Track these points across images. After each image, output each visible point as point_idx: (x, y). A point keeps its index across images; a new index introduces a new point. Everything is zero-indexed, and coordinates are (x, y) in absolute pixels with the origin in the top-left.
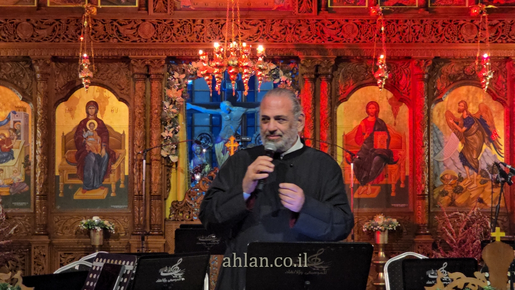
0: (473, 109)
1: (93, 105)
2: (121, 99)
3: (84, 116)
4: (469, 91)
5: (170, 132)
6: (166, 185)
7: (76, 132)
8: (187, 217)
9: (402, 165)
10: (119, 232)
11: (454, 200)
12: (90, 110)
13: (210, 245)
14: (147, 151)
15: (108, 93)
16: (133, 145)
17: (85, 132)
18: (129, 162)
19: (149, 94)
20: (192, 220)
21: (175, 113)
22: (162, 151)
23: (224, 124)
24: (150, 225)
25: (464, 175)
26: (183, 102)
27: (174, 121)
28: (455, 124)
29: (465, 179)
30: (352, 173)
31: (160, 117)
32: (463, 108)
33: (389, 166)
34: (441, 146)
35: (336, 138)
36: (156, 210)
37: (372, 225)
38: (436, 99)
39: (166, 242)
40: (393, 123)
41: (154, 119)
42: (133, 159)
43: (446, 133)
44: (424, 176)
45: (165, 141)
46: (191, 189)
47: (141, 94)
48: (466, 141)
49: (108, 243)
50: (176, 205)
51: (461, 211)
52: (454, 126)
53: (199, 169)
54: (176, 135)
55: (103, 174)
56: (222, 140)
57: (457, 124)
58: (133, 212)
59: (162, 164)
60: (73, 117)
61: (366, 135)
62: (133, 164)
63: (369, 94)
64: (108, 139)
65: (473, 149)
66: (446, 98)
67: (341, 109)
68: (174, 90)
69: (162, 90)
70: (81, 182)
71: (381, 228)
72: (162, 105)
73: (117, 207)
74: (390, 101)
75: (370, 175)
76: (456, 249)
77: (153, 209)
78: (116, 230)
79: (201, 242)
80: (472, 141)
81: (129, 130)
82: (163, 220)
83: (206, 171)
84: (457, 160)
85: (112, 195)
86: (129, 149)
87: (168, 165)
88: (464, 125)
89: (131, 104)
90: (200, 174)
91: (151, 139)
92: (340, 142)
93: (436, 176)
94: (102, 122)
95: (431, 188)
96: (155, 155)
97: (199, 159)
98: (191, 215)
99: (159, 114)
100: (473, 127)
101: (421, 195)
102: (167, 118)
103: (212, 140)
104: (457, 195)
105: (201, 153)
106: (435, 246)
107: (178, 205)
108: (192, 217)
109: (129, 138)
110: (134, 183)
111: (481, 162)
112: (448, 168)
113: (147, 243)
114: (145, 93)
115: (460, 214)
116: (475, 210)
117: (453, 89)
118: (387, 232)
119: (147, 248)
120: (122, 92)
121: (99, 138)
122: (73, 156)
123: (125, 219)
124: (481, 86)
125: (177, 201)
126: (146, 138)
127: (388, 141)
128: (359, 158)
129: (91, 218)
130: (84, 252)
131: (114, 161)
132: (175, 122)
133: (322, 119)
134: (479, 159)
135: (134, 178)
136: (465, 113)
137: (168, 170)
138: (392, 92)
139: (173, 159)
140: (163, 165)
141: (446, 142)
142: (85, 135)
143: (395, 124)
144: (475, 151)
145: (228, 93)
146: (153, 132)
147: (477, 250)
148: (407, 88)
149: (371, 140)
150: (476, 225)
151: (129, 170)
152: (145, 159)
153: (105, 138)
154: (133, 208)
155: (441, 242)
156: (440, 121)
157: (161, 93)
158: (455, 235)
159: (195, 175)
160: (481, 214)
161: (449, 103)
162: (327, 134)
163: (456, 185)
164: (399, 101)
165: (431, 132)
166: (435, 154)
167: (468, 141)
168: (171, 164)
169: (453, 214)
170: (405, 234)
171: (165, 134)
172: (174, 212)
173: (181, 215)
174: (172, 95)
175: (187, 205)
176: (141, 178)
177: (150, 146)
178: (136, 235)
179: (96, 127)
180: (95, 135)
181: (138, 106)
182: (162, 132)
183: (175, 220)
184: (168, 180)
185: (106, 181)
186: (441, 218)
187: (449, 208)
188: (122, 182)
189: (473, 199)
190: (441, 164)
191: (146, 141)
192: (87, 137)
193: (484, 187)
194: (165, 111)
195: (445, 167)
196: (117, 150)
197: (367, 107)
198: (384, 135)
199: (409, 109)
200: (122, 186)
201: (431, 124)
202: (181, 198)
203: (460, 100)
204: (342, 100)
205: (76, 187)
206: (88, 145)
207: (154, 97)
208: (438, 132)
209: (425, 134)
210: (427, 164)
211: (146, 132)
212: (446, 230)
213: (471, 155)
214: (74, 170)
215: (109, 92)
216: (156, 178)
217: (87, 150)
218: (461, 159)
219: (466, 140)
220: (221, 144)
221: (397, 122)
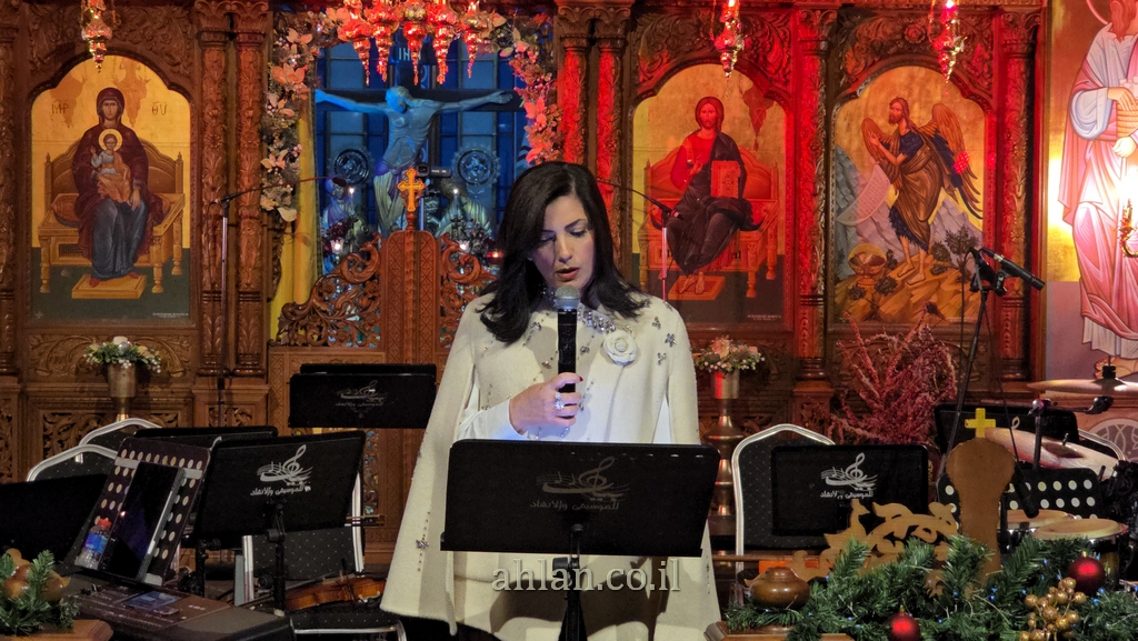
0: (920, 116)
1: (112, 97)
2: (172, 86)
3: (93, 120)
4: (912, 77)
5: (281, 158)
6: (271, 271)
7: (75, 156)
8: (316, 337)
9: (770, 231)
10: (169, 368)
11: (878, 307)
12: (105, 108)
13: (364, 408)
14: (230, 198)
15: (145, 72)
16: (201, 185)
17: (95, 155)
18: (192, 220)
19: (235, 76)
20: (326, 344)
21: (290, 118)
22: (263, 198)
23: (394, 134)
24: (237, 355)
25: (898, 256)
26: (307, 93)
27: (288, 136)
28: (881, 147)
29: (901, 263)
30: (665, 248)
31: (259, 126)
32: (899, 113)
33: (744, 234)
34: (852, 193)
35: (631, 174)
36: (248, 323)
37: (707, 359)
38: (843, 94)
39: (270, 390)
40: (753, 143)
41: (245, 130)
42: (200, 215)
43: (863, 166)
44: (816, 257)
45: (270, 176)
46: (325, 277)
47: (216, 75)
48: (904, 185)
49: (147, 393)
50: (293, 313)
51: (891, 330)
52: (879, 151)
53: (340, 231)
54: (293, 165)
55: (134, 245)
56: (390, 167)
57: (887, 146)
58: (201, 328)
59: (263, 226)
60: (68, 121)
61: (695, 166)
62: (200, 226)
63: (702, 81)
64: (147, 170)
65: (918, 200)
66: (865, 92)
67: (642, 112)
68: (288, 69)
69: (261, 68)
70: (87, 263)
71: (724, 366)
72: (263, 100)
73: (164, 315)
74: (747, 97)
75: (702, 252)
76: (880, 411)
77: (244, 320)
78: (163, 364)
79: (345, 401)
80: (918, 184)
81: (192, 152)
82: (265, 345)
83: (355, 233)
84: (886, 223)
85: (155, 290)
86: (192, 194)
87: (276, 227)
88: (902, 149)
89: (196, 96)
90: (342, 241)
91: (238, 172)
92: (638, 183)
93: (841, 256)
94: (133, 134)
95: (830, 281)
96: (248, 207)
97: (340, 209)
98: (323, 333)
99: (256, 120)
100: (919, 153)
101: (809, 297)
102: (273, 128)
103: (367, 165)
104: (883, 298)
105: (345, 196)
106: (835, 404)
107: (297, 312)
108: (326, 337)
109: (192, 169)
110: (201, 266)
111: (935, 227)
112: (866, 241)
113: (230, 394)
114: (225, 73)
115: (888, 338)
116: (921, 329)
117: (880, 72)
118: (736, 374)
119: (231, 404)
120: (176, 69)
121: (126, 169)
122: (70, 205)
123: (182, 342)
124: (939, 68)
125: (294, 304)
126: (229, 170)
127: (742, 181)
128: (679, 217)
129: (110, 339)
130: (93, 411)
131: (160, 218)
132: (290, 136)
133: (601, 134)
134: (930, 221)
135: (202, 256)
136: (904, 123)
137: (276, 238)
138: (751, 78)
139: (287, 215)
140: (265, 228)
141: (864, 186)
142: (96, 162)
143: (756, 146)
144: (922, 205)
145: (402, 71)
146: (243, 157)
147: (923, 413)
148: (784, 70)
149: (705, 179)
150: (921, 360)
151: (192, 238)
152: (227, 216)
153: (138, 168)
154: (201, 320)
155: (848, 396)
156: (850, 142)
157: (260, 74)
158: (877, 381)
159: (332, 242)
160: (932, 338)
161: (871, 103)
162: (611, 168)
163: (881, 276)
164: (766, 96)
165: (833, 164)
166: (840, 211)
167: (908, 182)
168: (281, 225)
169: (874, 338)
170: (774, 377)
171: (269, 163)
172: (287, 327)
173: (302, 332)
174: (283, 79)
175: (315, 312)
176: (219, 255)
177: (237, 186)
178: (208, 375)
179: (119, 144)
180: (116, 162)
181: (211, 101)
182: (262, 158)
183: (289, 344)
184: (276, 259)
185: (142, 261)
186: (849, 345)
187: (867, 323)
188: (176, 263)
189: (916, 304)
190: (852, 232)
191: (228, 176)
192: (101, 166)
193: (940, 281)
194: (269, 112)
195: (860, 238)
196: (165, 195)
197: (698, 109)
198: (733, 168)
199: (788, 115)
200: (175, 271)
201: (833, 147)
202: (302, 297)
203: (894, 97)
204: (643, 94)
205: (77, 273)
206: (102, 184)
207: (245, 83)
208: (847, 165)
209: (819, 169)
210: (822, 231)
211: (227, 157)
212: (860, 371)
213: (914, 214)
214: (72, 236)
215: (147, 68)
216: (249, 256)
217: (99, 195)
218: (892, 221)
219: (904, 180)
220: (388, 176)
221: (761, 141)
